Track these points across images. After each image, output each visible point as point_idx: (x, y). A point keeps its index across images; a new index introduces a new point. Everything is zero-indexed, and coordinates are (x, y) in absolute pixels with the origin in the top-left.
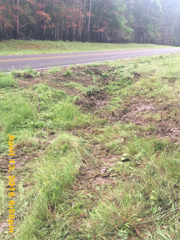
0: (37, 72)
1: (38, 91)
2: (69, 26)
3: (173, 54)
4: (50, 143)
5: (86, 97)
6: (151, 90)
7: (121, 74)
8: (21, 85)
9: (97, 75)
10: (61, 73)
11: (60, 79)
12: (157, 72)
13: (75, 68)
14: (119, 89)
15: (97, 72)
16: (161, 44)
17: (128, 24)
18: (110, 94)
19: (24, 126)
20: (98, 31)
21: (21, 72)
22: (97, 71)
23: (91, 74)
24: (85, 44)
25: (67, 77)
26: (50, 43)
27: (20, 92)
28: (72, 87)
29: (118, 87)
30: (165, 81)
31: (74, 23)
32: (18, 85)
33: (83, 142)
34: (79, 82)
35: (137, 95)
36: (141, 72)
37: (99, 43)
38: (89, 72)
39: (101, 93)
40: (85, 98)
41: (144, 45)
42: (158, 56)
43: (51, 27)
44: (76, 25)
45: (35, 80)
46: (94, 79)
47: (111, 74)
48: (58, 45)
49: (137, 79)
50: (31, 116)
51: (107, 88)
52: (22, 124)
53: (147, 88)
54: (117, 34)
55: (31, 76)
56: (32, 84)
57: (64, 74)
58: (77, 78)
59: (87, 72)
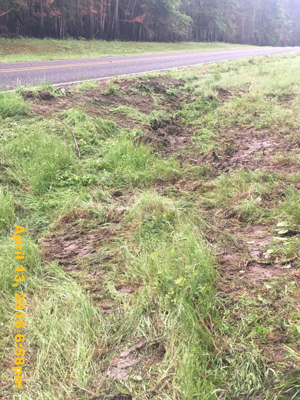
0: (60, 89)
1: (69, 121)
2: (84, 12)
3: (267, 57)
4: (126, 210)
5: (150, 130)
6: (255, 115)
7: (197, 90)
8: (38, 113)
9: (157, 93)
10: (99, 91)
11: (100, 101)
12: (252, 86)
13: (120, 82)
14: (200, 116)
15: (157, 88)
16: (237, 43)
17: (183, 9)
18: (187, 124)
19: (62, 183)
20: (133, 21)
21: (34, 89)
22: (157, 86)
23: (148, 91)
24: (112, 43)
25: (111, 97)
26: (54, 42)
27: (40, 123)
28: (124, 114)
29: (198, 112)
30: (273, 99)
31: (92, 7)
32: (33, 111)
33: (185, 207)
34: (132, 105)
35: (235, 124)
36: (229, 87)
37: (136, 43)
38: (145, 88)
39: (173, 123)
40: (150, 132)
41: (210, 43)
42: (246, 60)
43: (54, 14)
44: (96, 12)
45: (59, 102)
46: (155, 100)
47: (179, 91)
48: (68, 46)
49: (223, 99)
50: (70, 165)
51: (181, 114)
52: (59, 179)
53: (247, 112)
54: (164, 25)
55: (52, 97)
56: (56, 110)
57: (105, 91)
58: (127, 98)
59: (141, 88)
